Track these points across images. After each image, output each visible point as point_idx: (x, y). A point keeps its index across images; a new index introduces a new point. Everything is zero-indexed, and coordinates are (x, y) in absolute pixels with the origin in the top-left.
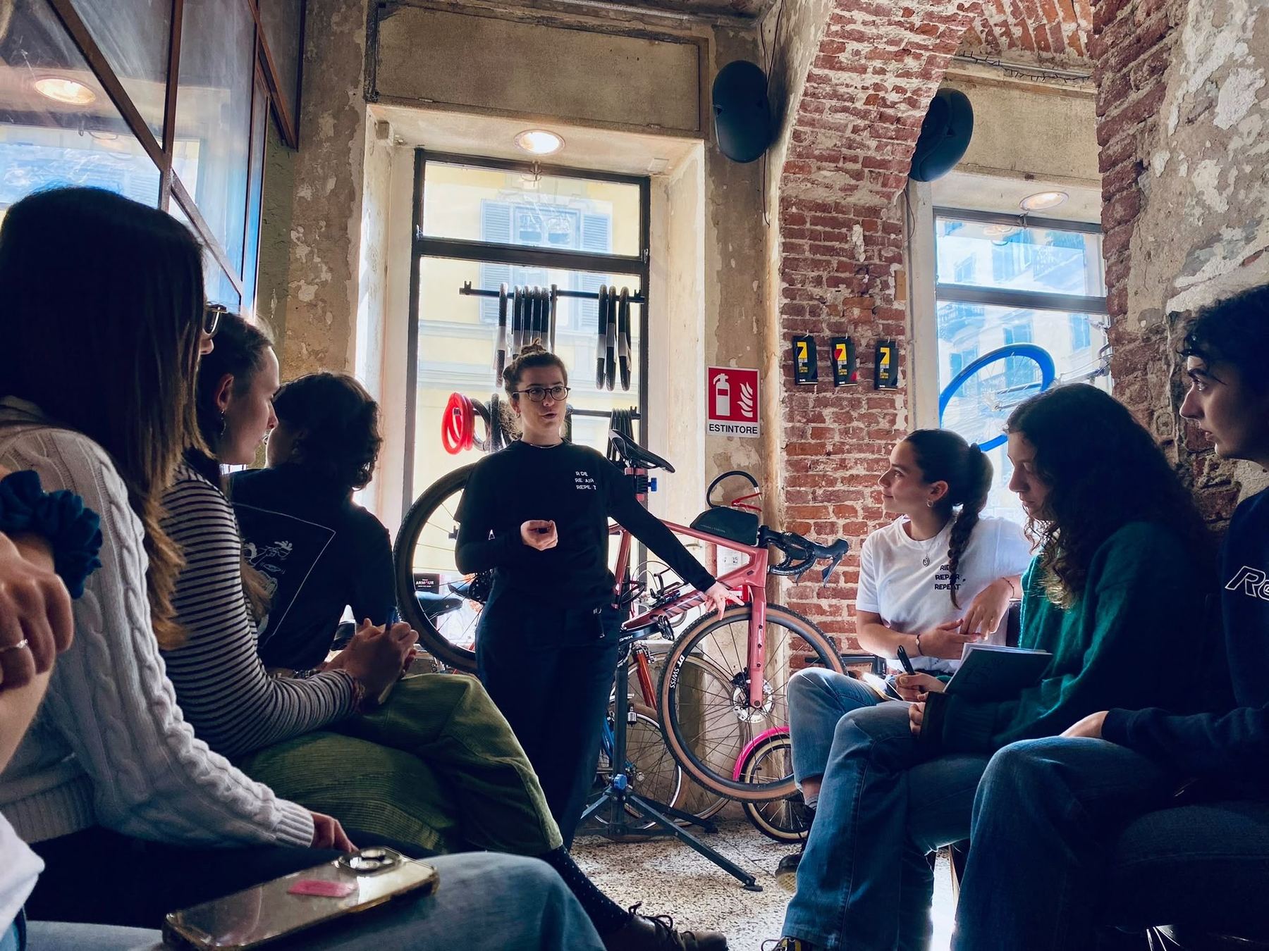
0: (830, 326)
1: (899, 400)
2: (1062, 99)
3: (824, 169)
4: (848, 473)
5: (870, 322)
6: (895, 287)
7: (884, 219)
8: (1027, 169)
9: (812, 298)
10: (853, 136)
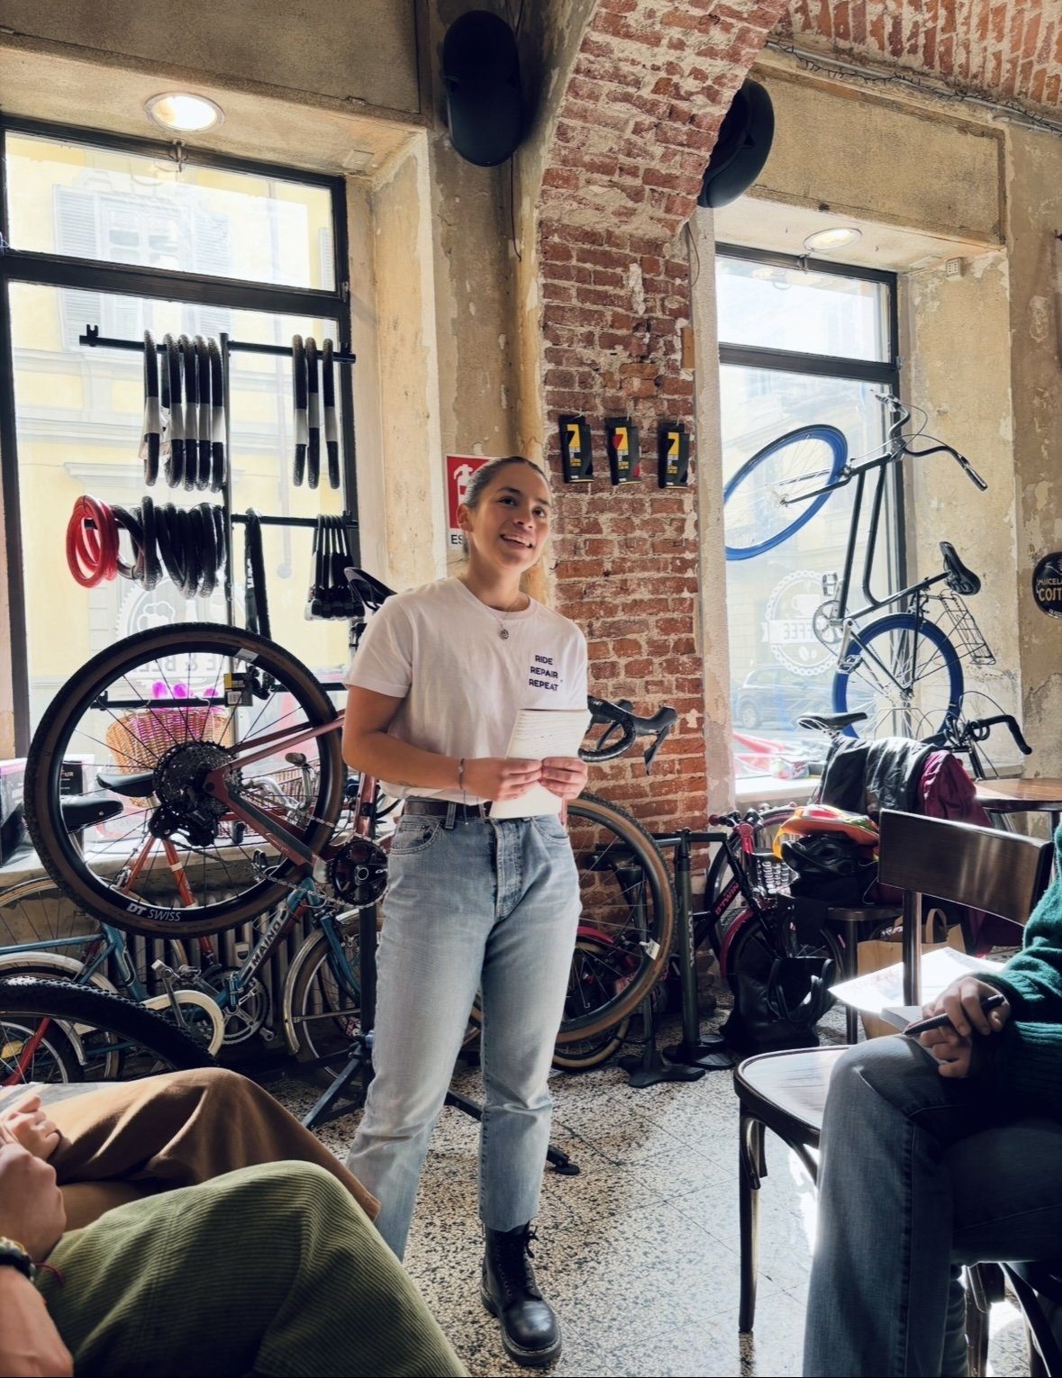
0: (604, 401)
1: (688, 500)
2: (861, 106)
3: (595, 183)
4: (631, 598)
5: (653, 397)
6: (682, 349)
7: (667, 257)
8: (823, 197)
9: (582, 363)
10: (634, 138)
